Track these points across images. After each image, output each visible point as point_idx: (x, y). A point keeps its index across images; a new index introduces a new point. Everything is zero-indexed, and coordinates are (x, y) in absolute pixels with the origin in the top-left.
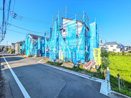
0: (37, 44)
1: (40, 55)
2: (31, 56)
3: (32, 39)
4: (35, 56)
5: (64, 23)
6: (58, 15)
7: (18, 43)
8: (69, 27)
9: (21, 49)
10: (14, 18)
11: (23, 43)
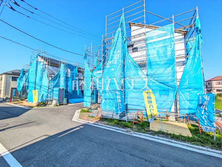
0: (58, 76)
1: (65, 101)
2: (43, 103)
3: (47, 66)
4: (54, 102)
5: (133, 34)
6: (123, 17)
7: (6, 74)
8: (148, 42)
9: (16, 88)
10: (12, 8)
11: (21, 75)
